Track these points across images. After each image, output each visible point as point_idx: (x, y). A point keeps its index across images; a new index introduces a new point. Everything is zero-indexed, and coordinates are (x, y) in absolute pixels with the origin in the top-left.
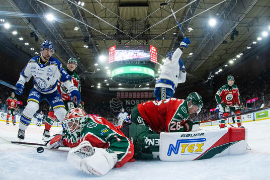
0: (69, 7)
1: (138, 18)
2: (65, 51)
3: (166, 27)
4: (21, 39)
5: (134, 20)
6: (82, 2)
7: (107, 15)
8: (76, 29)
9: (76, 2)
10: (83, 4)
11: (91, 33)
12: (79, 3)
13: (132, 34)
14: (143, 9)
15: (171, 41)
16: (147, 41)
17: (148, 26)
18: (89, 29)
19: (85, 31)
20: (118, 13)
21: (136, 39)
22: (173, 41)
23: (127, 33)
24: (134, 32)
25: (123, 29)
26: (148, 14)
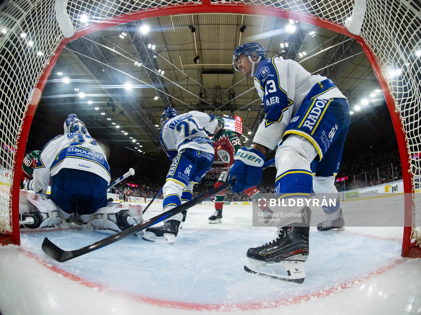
0: (149, 76)
1: (222, 86)
2: (144, 122)
3: (252, 96)
4: (103, 114)
5: (218, 88)
6: (162, 70)
7: (189, 83)
8: (156, 98)
9: (156, 70)
10: (163, 72)
11: (172, 103)
12: (160, 71)
13: (215, 104)
14: (228, 77)
15: (257, 112)
16: (232, 112)
17: (233, 95)
18: (170, 98)
19: (165, 101)
20: (202, 82)
21: (220, 110)
22: (259, 113)
23: (210, 104)
24: (218, 100)
25: (206, 98)
26: (234, 82)
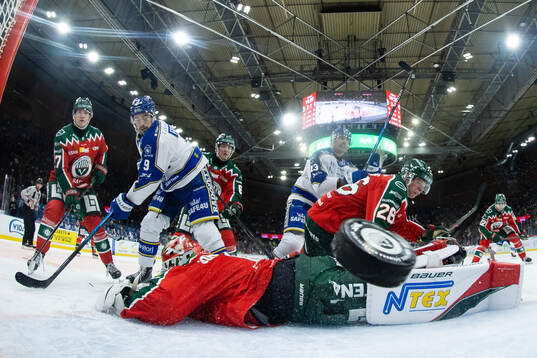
0: (220, 17)
1: (361, 35)
2: (213, 106)
3: (417, 53)
4: (122, 83)
5: (352, 39)
6: (244, 5)
7: (296, 32)
8: (235, 60)
9: (232, 5)
10: (247, 9)
11: (266, 68)
12: (240, 7)
13: (348, 69)
14: (372, 17)
15: (429, 80)
16: (379, 82)
17: (382, 51)
18: (262, 60)
19: (252, 64)
20: (320, 27)
21: (356, 78)
22: (432, 81)
23: (338, 68)
24: (352, 64)
25: (329, 59)
26: (381, 27)
